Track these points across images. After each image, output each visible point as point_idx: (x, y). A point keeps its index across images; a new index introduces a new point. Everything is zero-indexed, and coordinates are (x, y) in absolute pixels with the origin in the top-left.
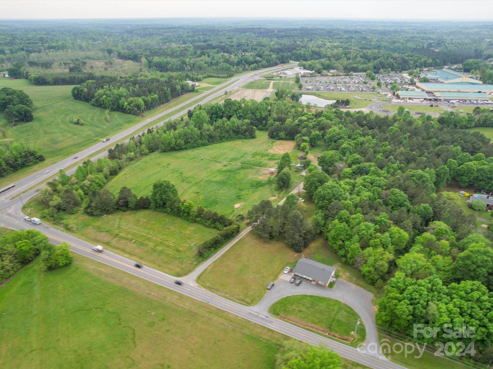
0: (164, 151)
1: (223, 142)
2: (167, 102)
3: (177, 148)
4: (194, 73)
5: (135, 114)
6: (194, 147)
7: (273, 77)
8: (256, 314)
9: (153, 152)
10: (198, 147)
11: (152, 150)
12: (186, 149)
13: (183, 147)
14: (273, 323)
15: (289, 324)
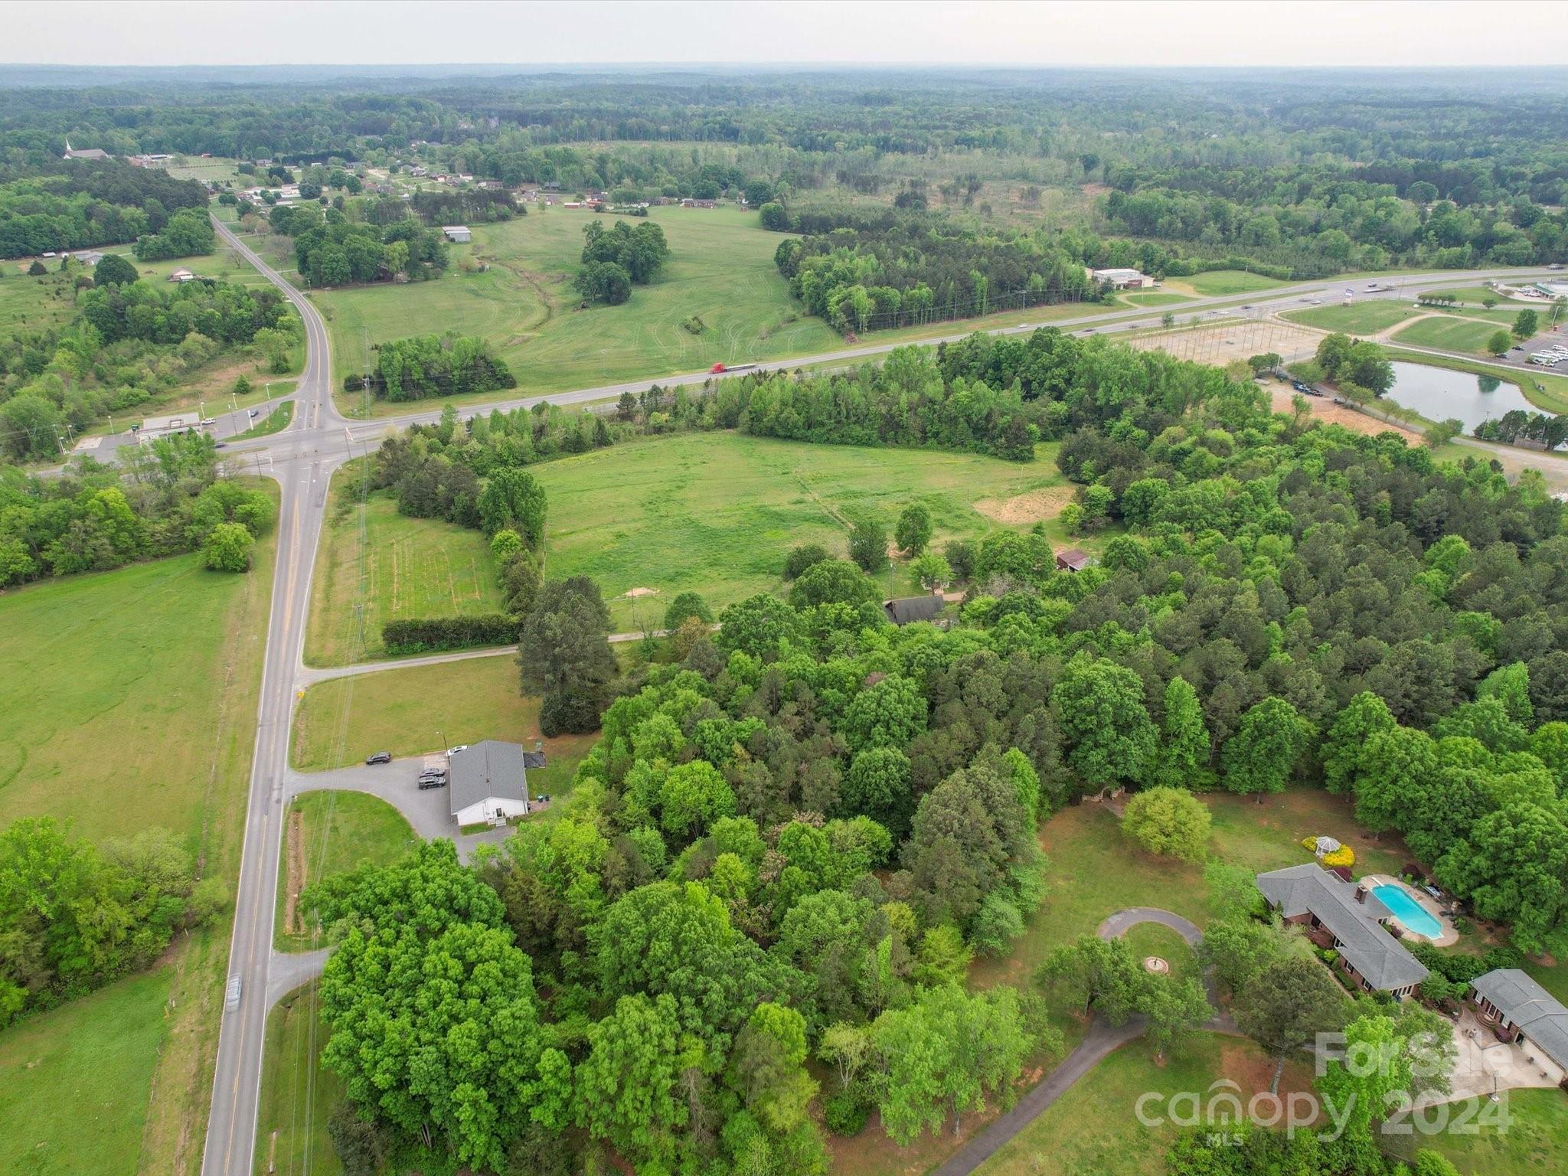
0: (751, 432)
1: (928, 448)
2: (969, 316)
3: (781, 432)
4: (1176, 247)
5: (840, 331)
6: (829, 442)
7: (1452, 299)
8: (276, 786)
9: (729, 426)
10: (843, 443)
11: (727, 421)
12: (806, 440)
13: (797, 433)
14: (265, 818)
15: (280, 835)
